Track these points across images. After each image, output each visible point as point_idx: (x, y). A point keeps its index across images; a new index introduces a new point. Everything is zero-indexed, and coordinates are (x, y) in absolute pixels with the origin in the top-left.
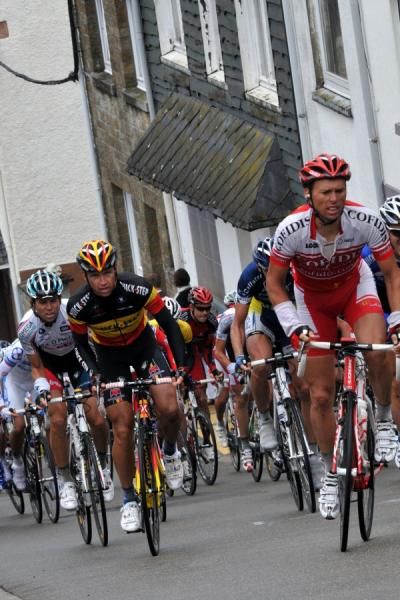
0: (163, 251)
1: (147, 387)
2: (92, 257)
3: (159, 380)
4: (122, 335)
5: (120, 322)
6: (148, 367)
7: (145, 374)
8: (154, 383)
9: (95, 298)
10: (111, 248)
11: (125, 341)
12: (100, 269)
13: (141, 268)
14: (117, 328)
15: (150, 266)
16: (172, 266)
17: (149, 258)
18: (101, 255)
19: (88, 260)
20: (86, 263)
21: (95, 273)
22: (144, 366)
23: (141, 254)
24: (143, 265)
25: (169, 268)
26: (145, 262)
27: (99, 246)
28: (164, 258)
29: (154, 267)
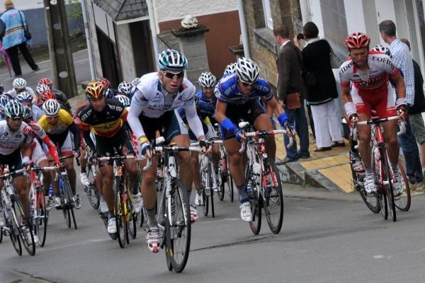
0: (291, 4)
1: (121, 159)
2: (93, 91)
3: (128, 157)
4: (109, 132)
5: (108, 125)
6: (122, 148)
7: (120, 153)
8: (125, 158)
9: (94, 112)
10: (103, 86)
11: (110, 135)
12: (97, 97)
13: (271, 20)
14: (106, 128)
15: (280, 18)
16: (300, 18)
17: (279, 10)
18: (98, 90)
19: (91, 93)
20: (90, 94)
21: (95, 99)
22: (120, 148)
23: (271, 7)
24: (274, 17)
25: (297, 20)
26: (275, 14)
27: (96, 85)
28: (293, 10)
29: (283, 19)
